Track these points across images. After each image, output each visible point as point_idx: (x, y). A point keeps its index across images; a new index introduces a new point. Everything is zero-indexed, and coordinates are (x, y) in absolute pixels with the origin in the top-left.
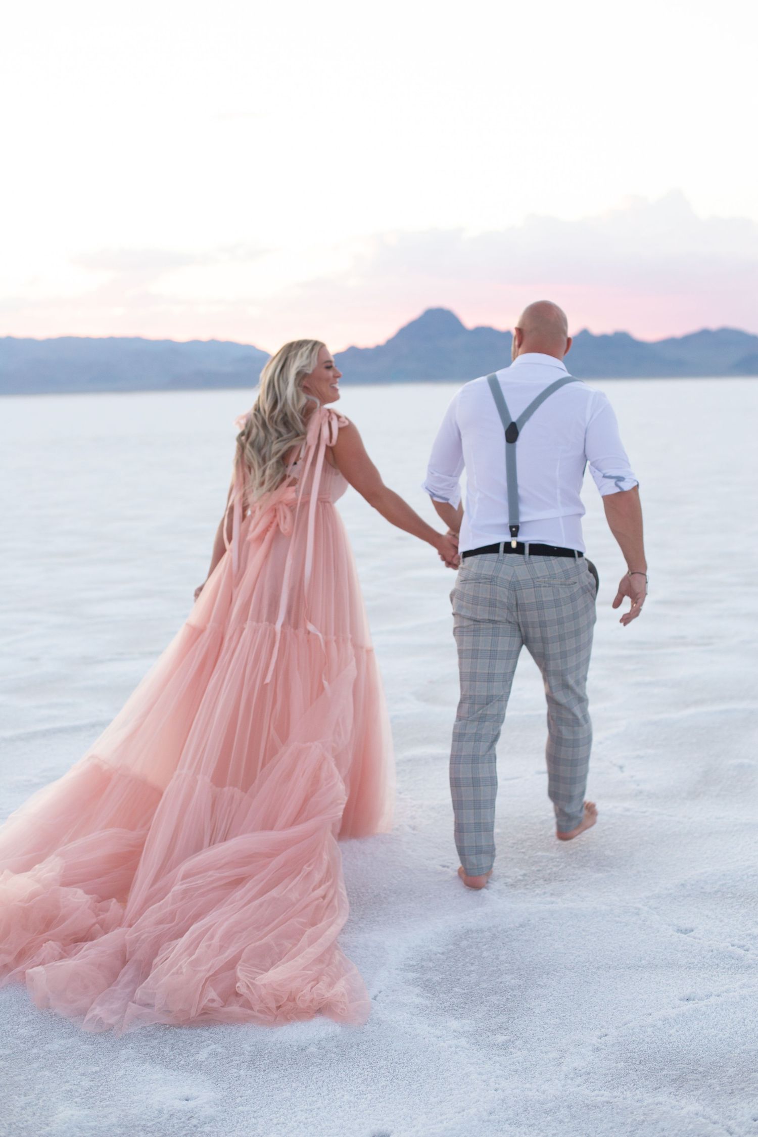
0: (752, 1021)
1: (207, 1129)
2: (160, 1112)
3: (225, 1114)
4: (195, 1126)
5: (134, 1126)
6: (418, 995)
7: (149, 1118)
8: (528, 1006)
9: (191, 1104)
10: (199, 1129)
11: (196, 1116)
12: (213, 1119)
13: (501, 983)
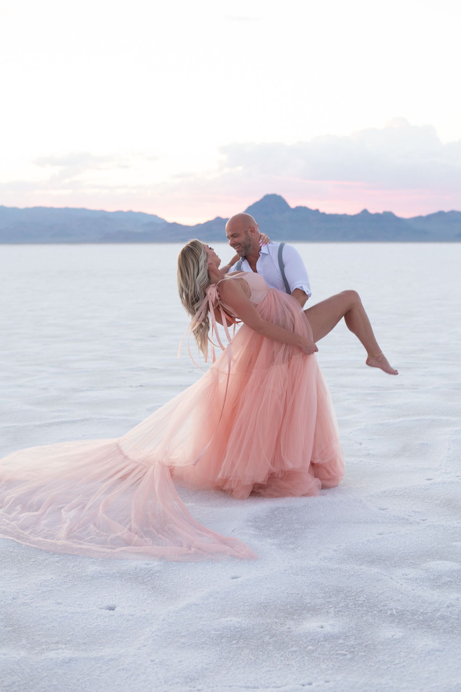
0: (408, 542)
1: (157, 574)
2: (136, 568)
3: (166, 570)
4: (152, 574)
5: (124, 573)
6: (253, 530)
7: (131, 571)
8: (305, 535)
9: (150, 566)
10: (154, 575)
11: (153, 570)
12: (160, 571)
13: (293, 527)
